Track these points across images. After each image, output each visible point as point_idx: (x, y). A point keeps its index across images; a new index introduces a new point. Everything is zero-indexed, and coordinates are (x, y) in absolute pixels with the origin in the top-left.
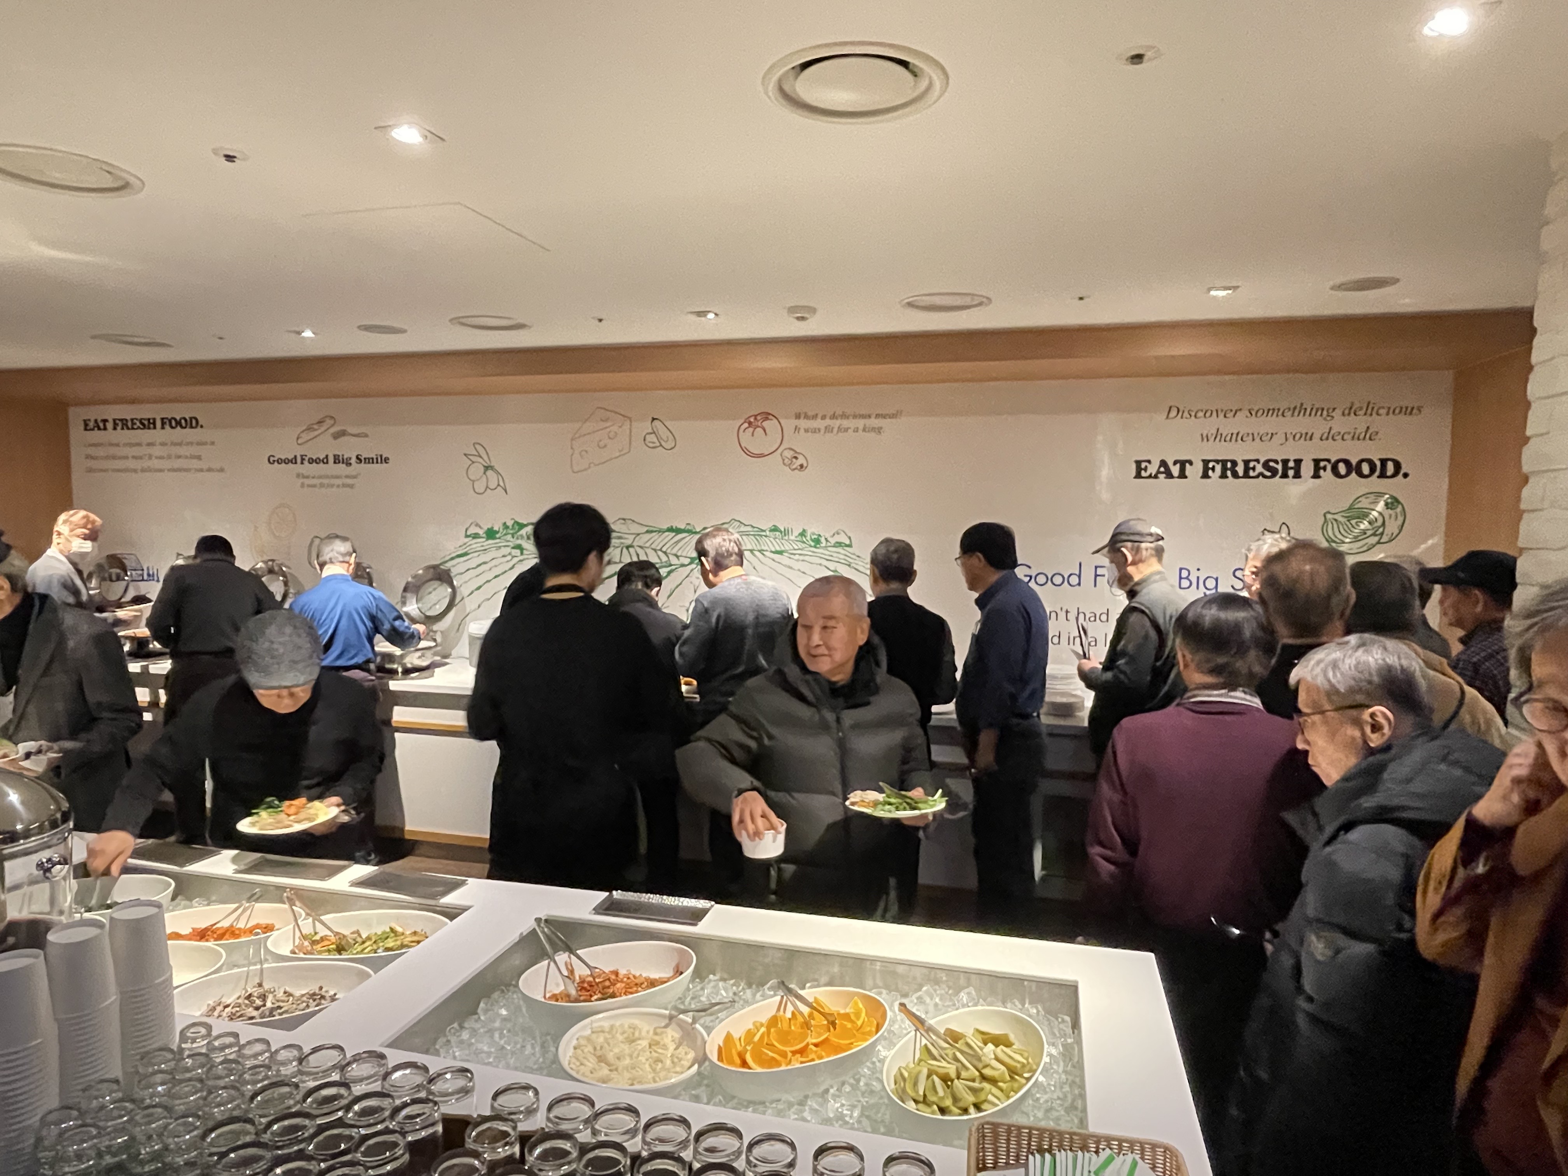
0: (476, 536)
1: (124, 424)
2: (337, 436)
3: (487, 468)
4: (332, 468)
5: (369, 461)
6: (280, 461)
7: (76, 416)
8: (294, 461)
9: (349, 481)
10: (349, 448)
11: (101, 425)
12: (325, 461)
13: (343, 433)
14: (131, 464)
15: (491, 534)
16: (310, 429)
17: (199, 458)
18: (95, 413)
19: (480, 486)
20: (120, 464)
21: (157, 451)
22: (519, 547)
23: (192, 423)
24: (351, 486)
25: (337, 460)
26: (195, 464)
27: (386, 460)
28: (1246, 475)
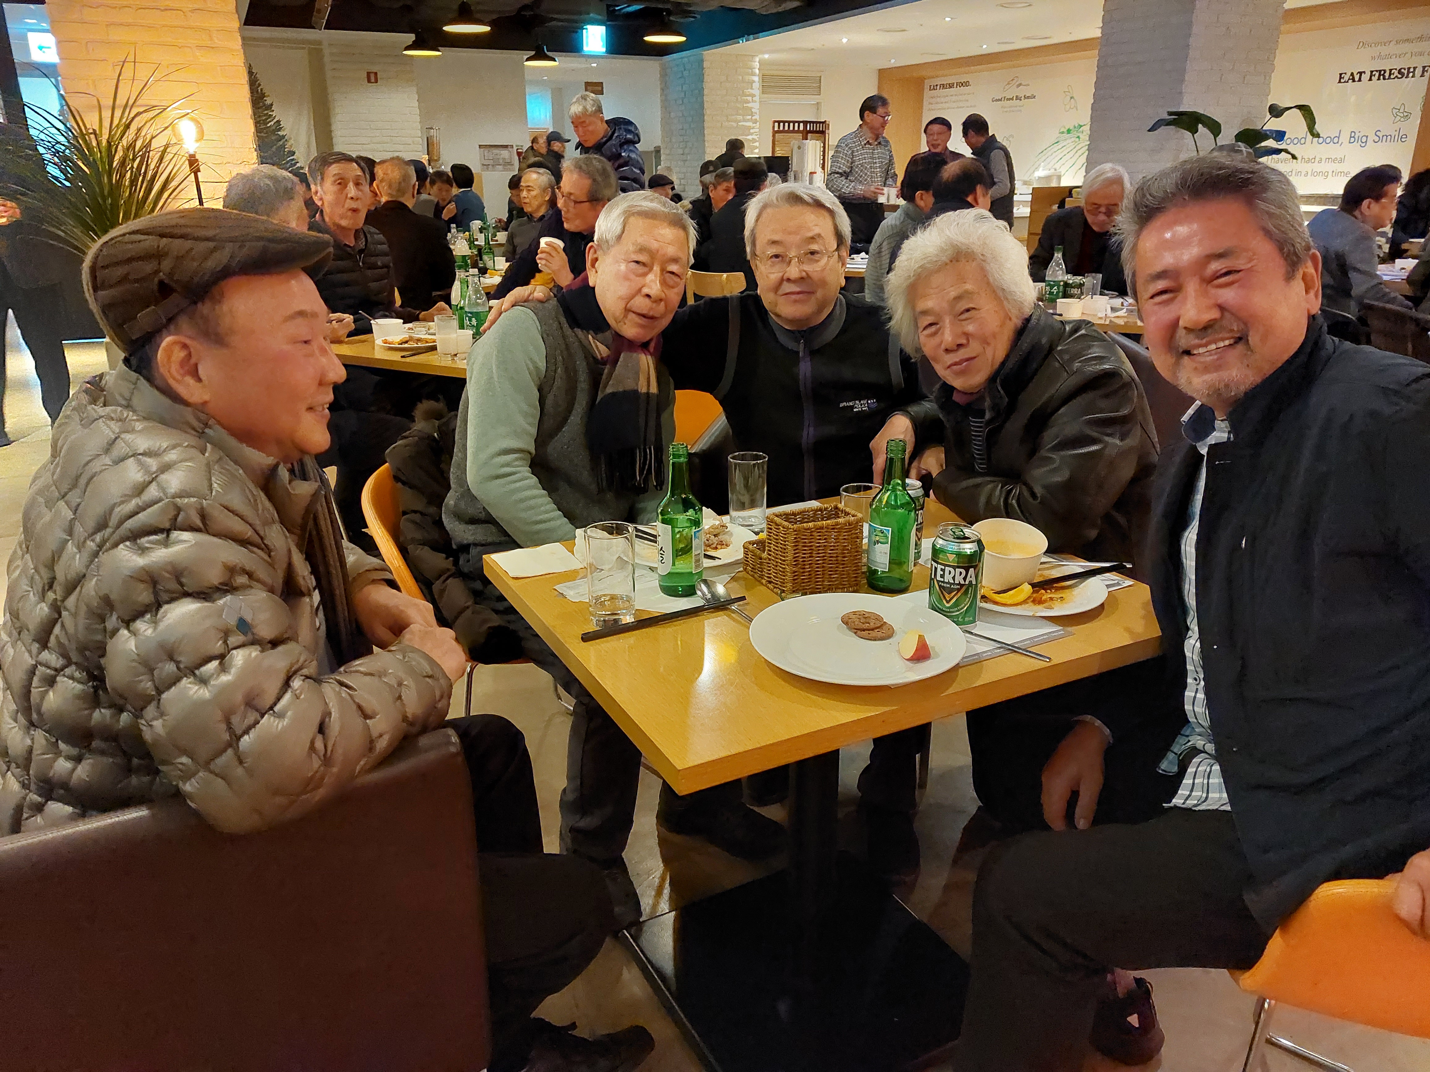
0: (1063, 133)
1: (943, 86)
2: (1018, 86)
3: (1071, 98)
4: (1015, 102)
5: (1028, 97)
6: (997, 100)
7: (928, 84)
8: (1000, 100)
9: (1018, 108)
10: (1021, 92)
11: (934, 88)
13: (1020, 85)
14: (944, 106)
15: (1069, 131)
16: (1008, 84)
17: (967, 101)
18: (934, 82)
19: (1068, 107)
20: (940, 106)
21: (954, 98)
22: (1078, 137)
23: (966, 83)
24: (1020, 111)
25: (1017, 98)
26: (966, 104)
27: (1034, 97)
28: (1389, 78)
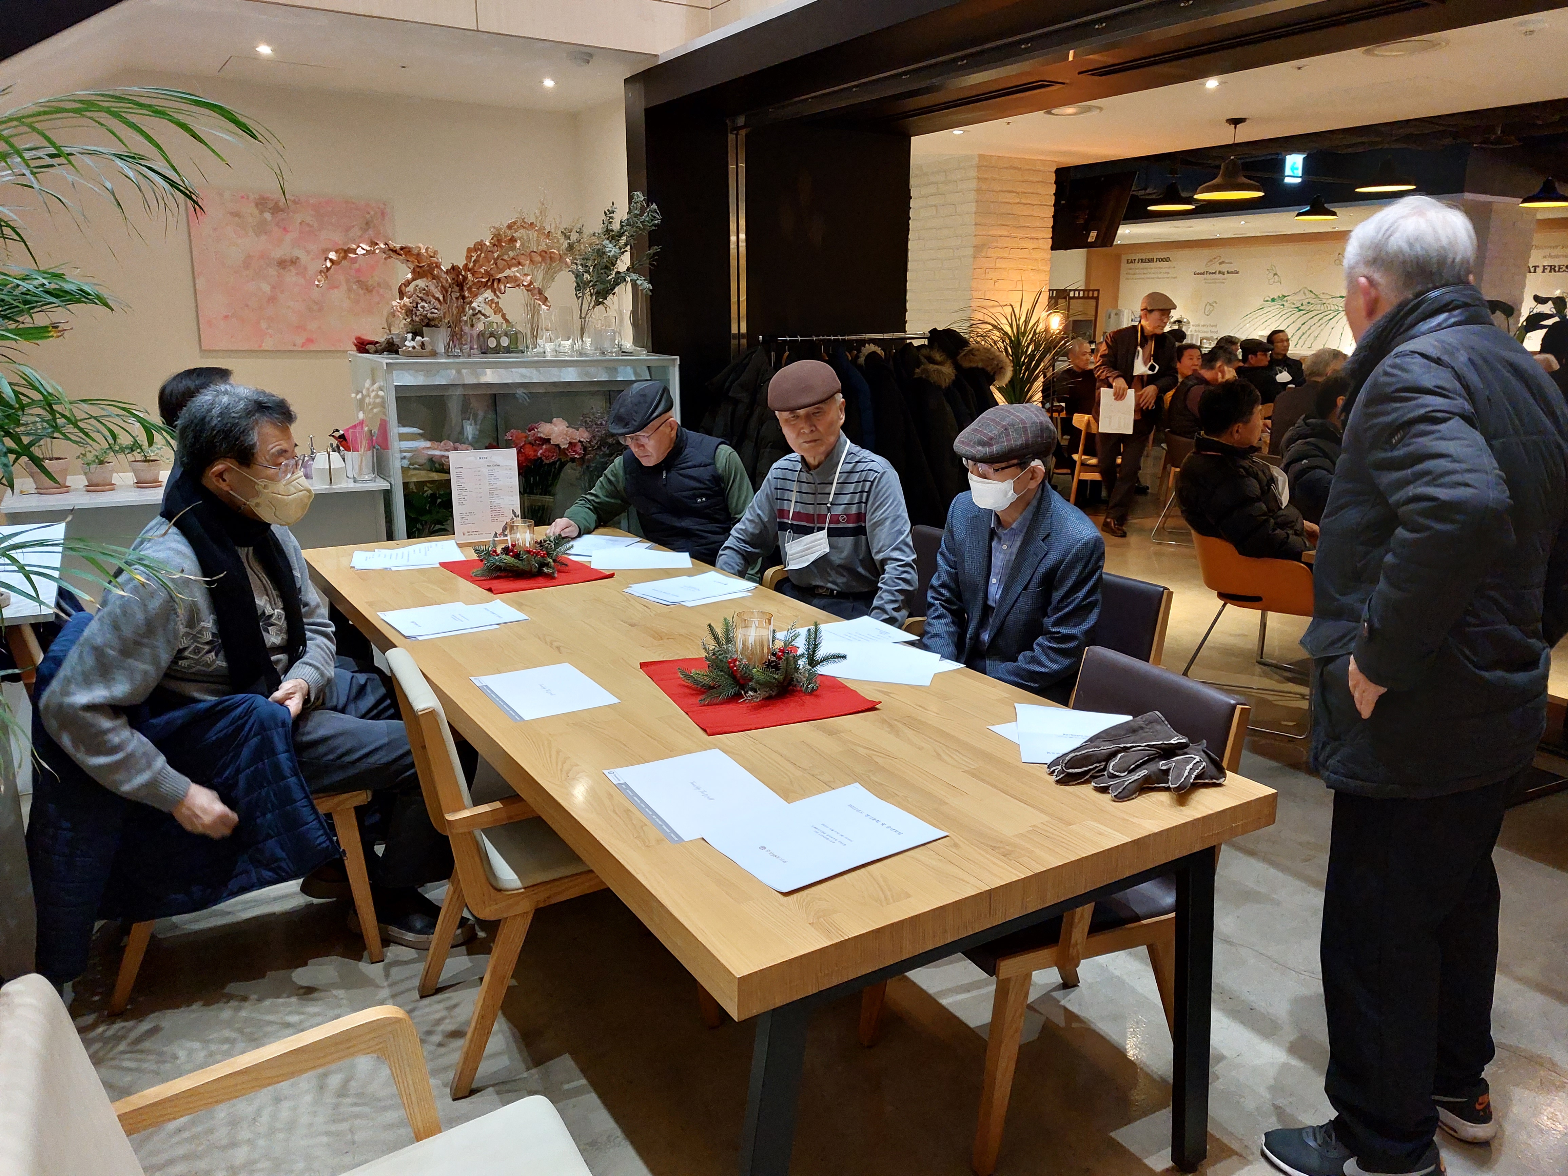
0: (1267, 301)
1: (1142, 261)
2: (1220, 263)
3: (1275, 274)
4: (1218, 276)
5: (1232, 273)
6: (1199, 274)
7: (1124, 258)
8: (1203, 274)
9: (1223, 281)
10: (1224, 268)
12: (1215, 273)
14: (1143, 276)
15: (1273, 300)
16: (1209, 262)
17: (1168, 273)
18: (1132, 257)
19: (1271, 282)
20: (1138, 276)
21: (1153, 271)
23: (1167, 260)
24: (1224, 283)
25: (1220, 272)
26: (1166, 275)
27: (1237, 273)
